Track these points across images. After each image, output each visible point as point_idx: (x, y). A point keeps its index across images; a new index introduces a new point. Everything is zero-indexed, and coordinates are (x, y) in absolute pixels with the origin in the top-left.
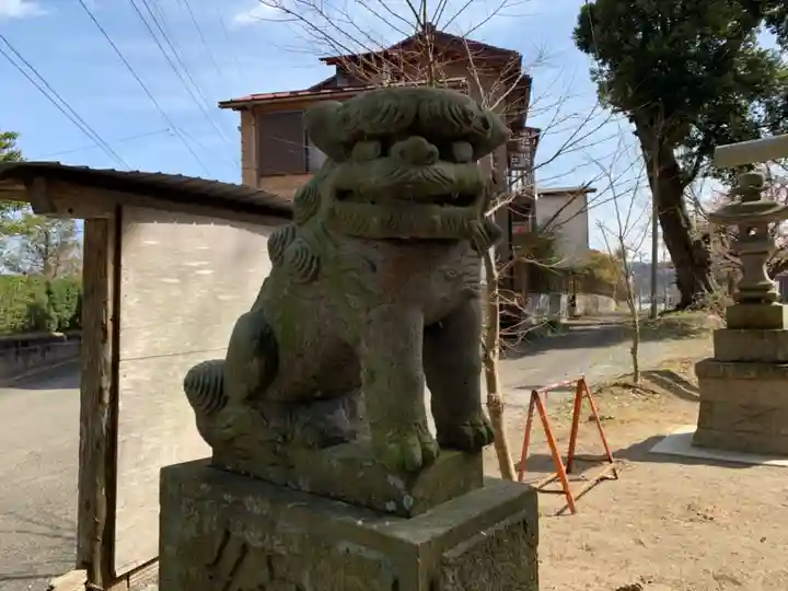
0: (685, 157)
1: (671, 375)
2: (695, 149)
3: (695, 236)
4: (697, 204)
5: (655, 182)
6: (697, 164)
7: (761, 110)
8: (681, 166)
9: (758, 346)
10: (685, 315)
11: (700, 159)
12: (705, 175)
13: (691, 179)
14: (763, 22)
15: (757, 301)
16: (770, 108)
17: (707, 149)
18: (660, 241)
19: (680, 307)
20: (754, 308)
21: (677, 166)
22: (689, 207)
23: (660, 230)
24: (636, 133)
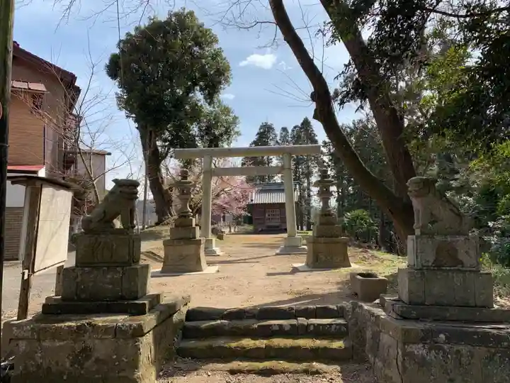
0: (162, 147)
1: (153, 253)
2: (167, 144)
3: (165, 187)
4: (167, 169)
5: (147, 158)
6: (167, 151)
7: (196, 129)
8: (160, 150)
9: (182, 233)
10: (158, 228)
11: (169, 149)
12: (171, 157)
13: (164, 158)
14: (198, 88)
15: (185, 216)
16: (200, 130)
17: (172, 144)
18: (148, 188)
19: (157, 224)
20: (183, 219)
21: (158, 150)
22: (163, 171)
23: (148, 182)
24: (137, 128)
